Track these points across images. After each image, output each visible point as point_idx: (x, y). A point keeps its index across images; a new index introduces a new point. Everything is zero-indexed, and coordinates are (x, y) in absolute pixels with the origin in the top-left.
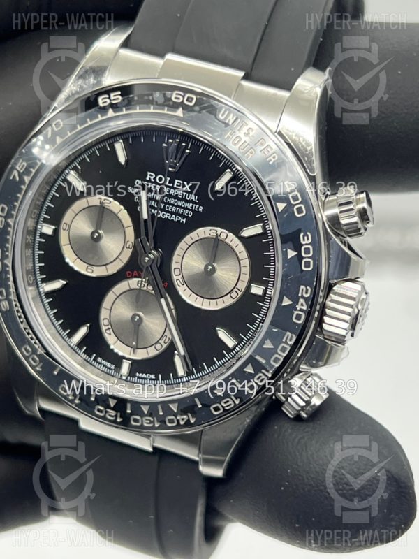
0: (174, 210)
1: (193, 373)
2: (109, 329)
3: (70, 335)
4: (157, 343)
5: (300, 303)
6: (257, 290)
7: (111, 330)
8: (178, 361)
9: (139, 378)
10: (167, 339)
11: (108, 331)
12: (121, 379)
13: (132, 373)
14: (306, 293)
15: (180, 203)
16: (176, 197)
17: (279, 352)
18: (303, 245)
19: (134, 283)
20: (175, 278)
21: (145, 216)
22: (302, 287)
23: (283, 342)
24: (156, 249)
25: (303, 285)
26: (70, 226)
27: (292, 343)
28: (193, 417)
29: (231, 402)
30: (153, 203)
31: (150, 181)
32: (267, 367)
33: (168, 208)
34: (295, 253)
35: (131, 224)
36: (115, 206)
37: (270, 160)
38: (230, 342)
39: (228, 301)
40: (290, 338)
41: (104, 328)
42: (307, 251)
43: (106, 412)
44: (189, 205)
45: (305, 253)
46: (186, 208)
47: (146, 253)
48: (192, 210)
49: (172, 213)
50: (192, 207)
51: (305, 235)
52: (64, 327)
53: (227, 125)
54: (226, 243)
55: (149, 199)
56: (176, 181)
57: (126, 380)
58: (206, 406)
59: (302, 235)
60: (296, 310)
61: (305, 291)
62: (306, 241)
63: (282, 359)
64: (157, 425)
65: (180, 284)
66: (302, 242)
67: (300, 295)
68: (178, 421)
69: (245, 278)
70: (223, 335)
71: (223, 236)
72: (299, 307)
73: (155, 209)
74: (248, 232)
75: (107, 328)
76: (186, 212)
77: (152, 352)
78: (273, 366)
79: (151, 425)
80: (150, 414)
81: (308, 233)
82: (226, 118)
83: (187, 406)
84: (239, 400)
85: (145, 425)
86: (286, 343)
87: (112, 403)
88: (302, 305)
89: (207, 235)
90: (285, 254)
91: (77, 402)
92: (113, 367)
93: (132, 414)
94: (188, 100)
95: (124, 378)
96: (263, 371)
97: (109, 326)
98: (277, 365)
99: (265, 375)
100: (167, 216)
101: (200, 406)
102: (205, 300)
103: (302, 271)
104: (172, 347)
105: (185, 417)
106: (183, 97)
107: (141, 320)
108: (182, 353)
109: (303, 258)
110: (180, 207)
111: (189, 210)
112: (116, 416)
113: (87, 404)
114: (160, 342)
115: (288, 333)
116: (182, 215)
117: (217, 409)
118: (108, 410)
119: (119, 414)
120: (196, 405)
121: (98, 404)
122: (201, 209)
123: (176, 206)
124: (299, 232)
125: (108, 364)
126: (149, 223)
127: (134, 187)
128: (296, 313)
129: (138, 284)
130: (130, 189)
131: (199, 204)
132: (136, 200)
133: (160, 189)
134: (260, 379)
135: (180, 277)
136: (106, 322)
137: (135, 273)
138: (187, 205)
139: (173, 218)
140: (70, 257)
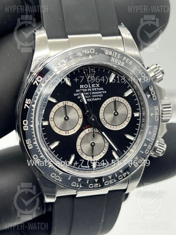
0: (95, 96)
2: (82, 153)
4: (103, 151)
5: (156, 114)
6: (136, 115)
7: (83, 153)
8: (114, 154)
9: (100, 167)
10: (107, 147)
11: (82, 154)
12: (93, 170)
15: (97, 93)
16: (94, 91)
17: (154, 134)
18: (151, 91)
19: (87, 131)
20: (103, 122)
21: (86, 103)
23: (154, 130)
25: (155, 106)
26: (53, 119)
27: (157, 129)
28: (128, 172)
32: (151, 141)
33: (92, 96)
34: (150, 95)
35: (79, 108)
36: (70, 103)
37: (130, 64)
38: (132, 138)
41: (80, 154)
42: (153, 93)
43: (94, 185)
46: (100, 94)
49: (95, 98)
52: (63, 160)
53: (110, 56)
54: (119, 101)
55: (85, 95)
57: (95, 170)
58: (133, 166)
59: (150, 87)
61: (156, 108)
62: (151, 89)
63: (155, 137)
64: (115, 181)
65: (105, 124)
67: (155, 110)
68: (123, 176)
69: (130, 112)
70: (129, 137)
71: (117, 99)
73: (88, 98)
74: (127, 94)
75: (81, 153)
76: (100, 96)
77: (102, 155)
79: (113, 182)
80: (112, 178)
82: (109, 53)
83: (126, 169)
84: (143, 158)
85: (111, 183)
87: (96, 180)
89: (111, 101)
90: (147, 97)
91: (81, 186)
93: (105, 182)
94: (91, 51)
96: (150, 144)
97: (82, 152)
98: (154, 139)
100: (93, 99)
101: (131, 167)
102: (117, 126)
103: (153, 101)
104: (110, 148)
105: (125, 173)
106: (89, 50)
107: (95, 144)
108: (116, 149)
110: (97, 94)
111: (101, 94)
112: (98, 185)
113: (85, 186)
114: (104, 149)
115: (155, 126)
116: (99, 97)
118: (94, 184)
119: (99, 184)
120: (129, 167)
121: (90, 184)
122: (106, 92)
123: (96, 94)
124: (148, 87)
127: (76, 93)
128: (156, 117)
129: (89, 130)
130: (75, 95)
131: (104, 90)
132: (79, 97)
133: (87, 90)
134: (149, 147)
135: (105, 121)
136: (80, 151)
137: (87, 127)
138: (100, 92)
139: (96, 99)
140: (57, 131)
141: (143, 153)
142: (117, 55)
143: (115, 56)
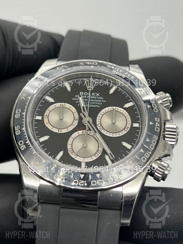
0: (94, 103)
4: (95, 154)
5: (156, 124)
6: (136, 125)
7: (73, 153)
10: (100, 151)
14: (158, 120)
16: (94, 99)
17: (152, 143)
18: (152, 104)
19: (80, 132)
20: (99, 128)
23: (153, 139)
25: (156, 117)
26: (48, 116)
27: (157, 139)
31: (81, 95)
33: (91, 103)
34: (150, 106)
35: (76, 111)
36: (68, 105)
38: (129, 146)
39: (124, 132)
40: (156, 137)
41: (69, 152)
42: (154, 106)
48: (101, 102)
49: (93, 105)
50: (101, 101)
53: (112, 69)
54: (118, 111)
56: (93, 93)
59: (151, 101)
63: (154, 146)
64: (104, 183)
65: (101, 130)
67: (156, 121)
68: (114, 179)
69: (130, 122)
70: (125, 144)
71: (117, 109)
73: (85, 104)
74: (127, 105)
75: (71, 152)
76: (99, 103)
77: (94, 158)
78: (151, 149)
79: (101, 184)
80: (101, 178)
82: (111, 67)
85: (99, 184)
86: (154, 139)
87: (82, 176)
88: (157, 125)
89: (110, 110)
90: (147, 106)
91: (64, 181)
93: (91, 180)
98: (153, 149)
99: (148, 153)
100: (91, 106)
102: (114, 134)
103: (154, 112)
105: (117, 177)
106: (92, 63)
109: (153, 108)
110: (96, 102)
111: (100, 102)
113: (69, 181)
114: (97, 153)
115: (154, 135)
116: (98, 105)
118: (80, 181)
119: (85, 182)
121: (75, 179)
122: (105, 101)
127: (75, 98)
128: (156, 128)
129: (83, 132)
130: (73, 99)
133: (87, 97)
134: (147, 155)
135: (101, 127)
136: (71, 150)
137: (81, 128)
139: (94, 106)
140: (50, 127)
141: (139, 159)
142: (119, 70)
143: (117, 70)
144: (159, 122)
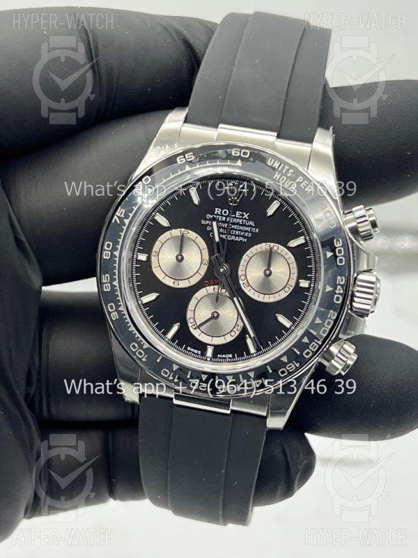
0: (237, 233)
1: (261, 350)
2: (194, 325)
3: (165, 333)
4: (231, 331)
6: (304, 284)
7: (196, 326)
8: (249, 342)
9: (220, 358)
10: (239, 327)
11: (193, 327)
12: (206, 360)
13: (215, 355)
14: (342, 281)
15: (241, 228)
16: (238, 224)
17: (326, 325)
18: (336, 248)
19: (210, 289)
20: (241, 282)
21: (217, 239)
22: (339, 277)
23: (328, 318)
24: (226, 262)
25: (339, 275)
26: (158, 254)
27: (334, 318)
28: (265, 380)
29: (293, 366)
30: (221, 230)
31: (217, 214)
32: (318, 337)
33: (233, 232)
34: (332, 254)
35: (206, 247)
36: (192, 235)
38: (287, 324)
39: (283, 295)
40: (333, 315)
41: (190, 325)
42: (340, 251)
44: (248, 229)
45: (339, 253)
46: (246, 231)
47: (221, 265)
48: (251, 232)
49: (236, 236)
50: (251, 230)
51: (338, 240)
52: (159, 328)
53: (274, 169)
54: (278, 253)
55: (219, 228)
57: (211, 360)
58: (275, 371)
59: (335, 240)
60: (336, 294)
61: (341, 280)
62: (338, 245)
63: (328, 331)
65: (245, 286)
66: (336, 246)
67: (338, 283)
69: (295, 276)
70: (282, 319)
71: (275, 248)
72: (337, 292)
73: (223, 234)
74: (294, 243)
75: (192, 324)
76: (246, 234)
77: (229, 339)
78: (322, 336)
81: (340, 240)
82: (273, 164)
83: (261, 373)
84: (299, 364)
86: (330, 318)
87: (204, 377)
88: (339, 290)
89: (264, 249)
90: (325, 255)
91: (176, 381)
92: (199, 352)
94: (244, 154)
95: (209, 359)
96: (315, 340)
97: (194, 323)
98: (325, 335)
99: (317, 343)
100: (233, 238)
101: (271, 371)
102: (265, 295)
103: (338, 266)
104: (244, 331)
105: (260, 381)
106: (240, 152)
107: (218, 315)
108: (252, 335)
109: (337, 257)
110: (242, 231)
111: (249, 232)
113: (185, 382)
114: (234, 330)
115: (331, 311)
116: (243, 236)
117: (283, 372)
120: (268, 371)
122: (257, 230)
123: (239, 230)
124: (333, 238)
125: (196, 351)
126: (220, 245)
127: (206, 219)
128: (336, 296)
129: (214, 289)
130: (203, 222)
131: (255, 227)
132: (209, 228)
133: (226, 220)
134: (314, 346)
135: (245, 281)
136: (192, 320)
137: (212, 282)
138: (246, 229)
139: (237, 239)
140: (160, 276)
141: (299, 353)
142: (288, 170)
143: (284, 172)
144: (344, 284)
